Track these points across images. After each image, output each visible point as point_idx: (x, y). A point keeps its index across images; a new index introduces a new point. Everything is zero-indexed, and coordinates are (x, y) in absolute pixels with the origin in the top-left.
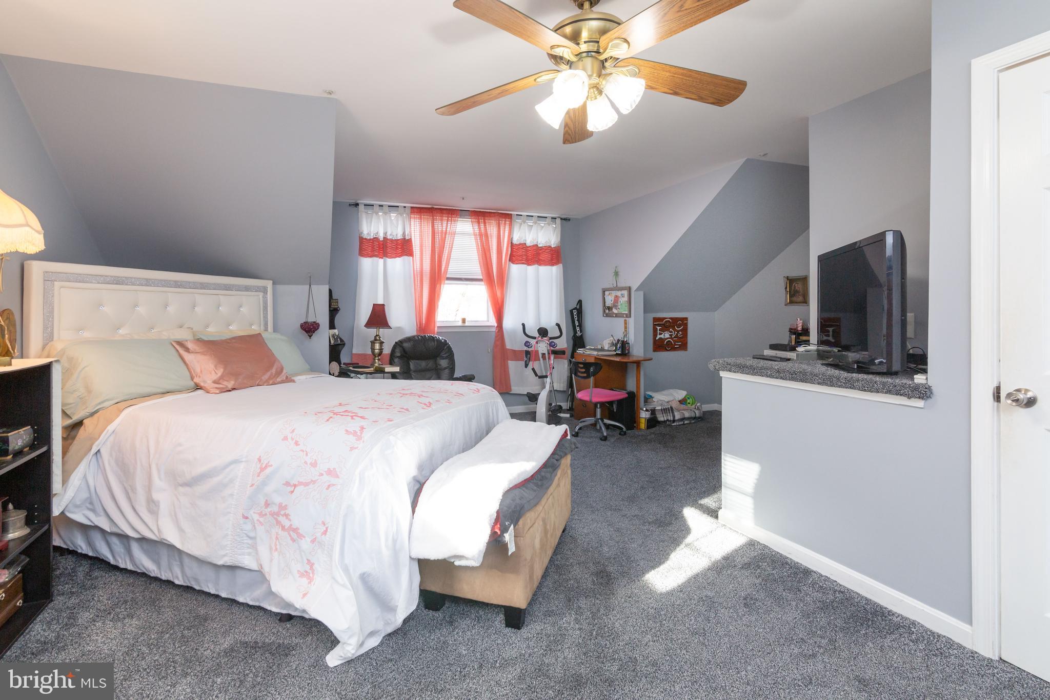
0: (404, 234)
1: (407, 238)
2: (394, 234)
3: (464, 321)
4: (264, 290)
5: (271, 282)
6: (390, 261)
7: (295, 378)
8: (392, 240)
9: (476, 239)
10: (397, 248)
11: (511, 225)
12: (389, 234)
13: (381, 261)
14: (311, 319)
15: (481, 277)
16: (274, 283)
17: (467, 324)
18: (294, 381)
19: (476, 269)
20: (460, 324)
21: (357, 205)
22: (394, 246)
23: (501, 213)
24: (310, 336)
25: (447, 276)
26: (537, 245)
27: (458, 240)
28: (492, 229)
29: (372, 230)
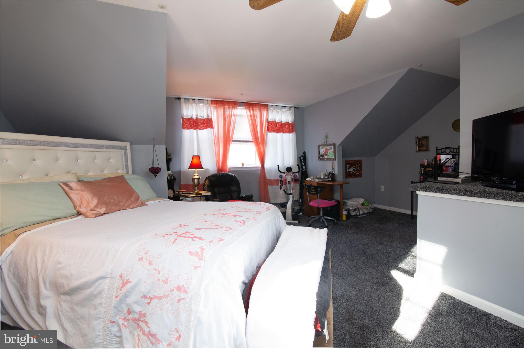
0: (208, 115)
1: (209, 118)
2: (202, 115)
3: (243, 164)
4: (125, 148)
5: (129, 143)
6: (200, 131)
7: (147, 203)
8: (201, 119)
9: (248, 119)
10: (204, 124)
11: (267, 110)
12: (199, 115)
13: (194, 132)
14: (156, 166)
15: (252, 140)
16: (131, 144)
17: (244, 166)
18: (147, 205)
19: (249, 136)
20: (241, 166)
21: (179, 99)
22: (202, 122)
23: (262, 104)
24: (156, 176)
25: (233, 140)
26: (281, 122)
27: (238, 119)
28: (257, 113)
29: (189, 113)
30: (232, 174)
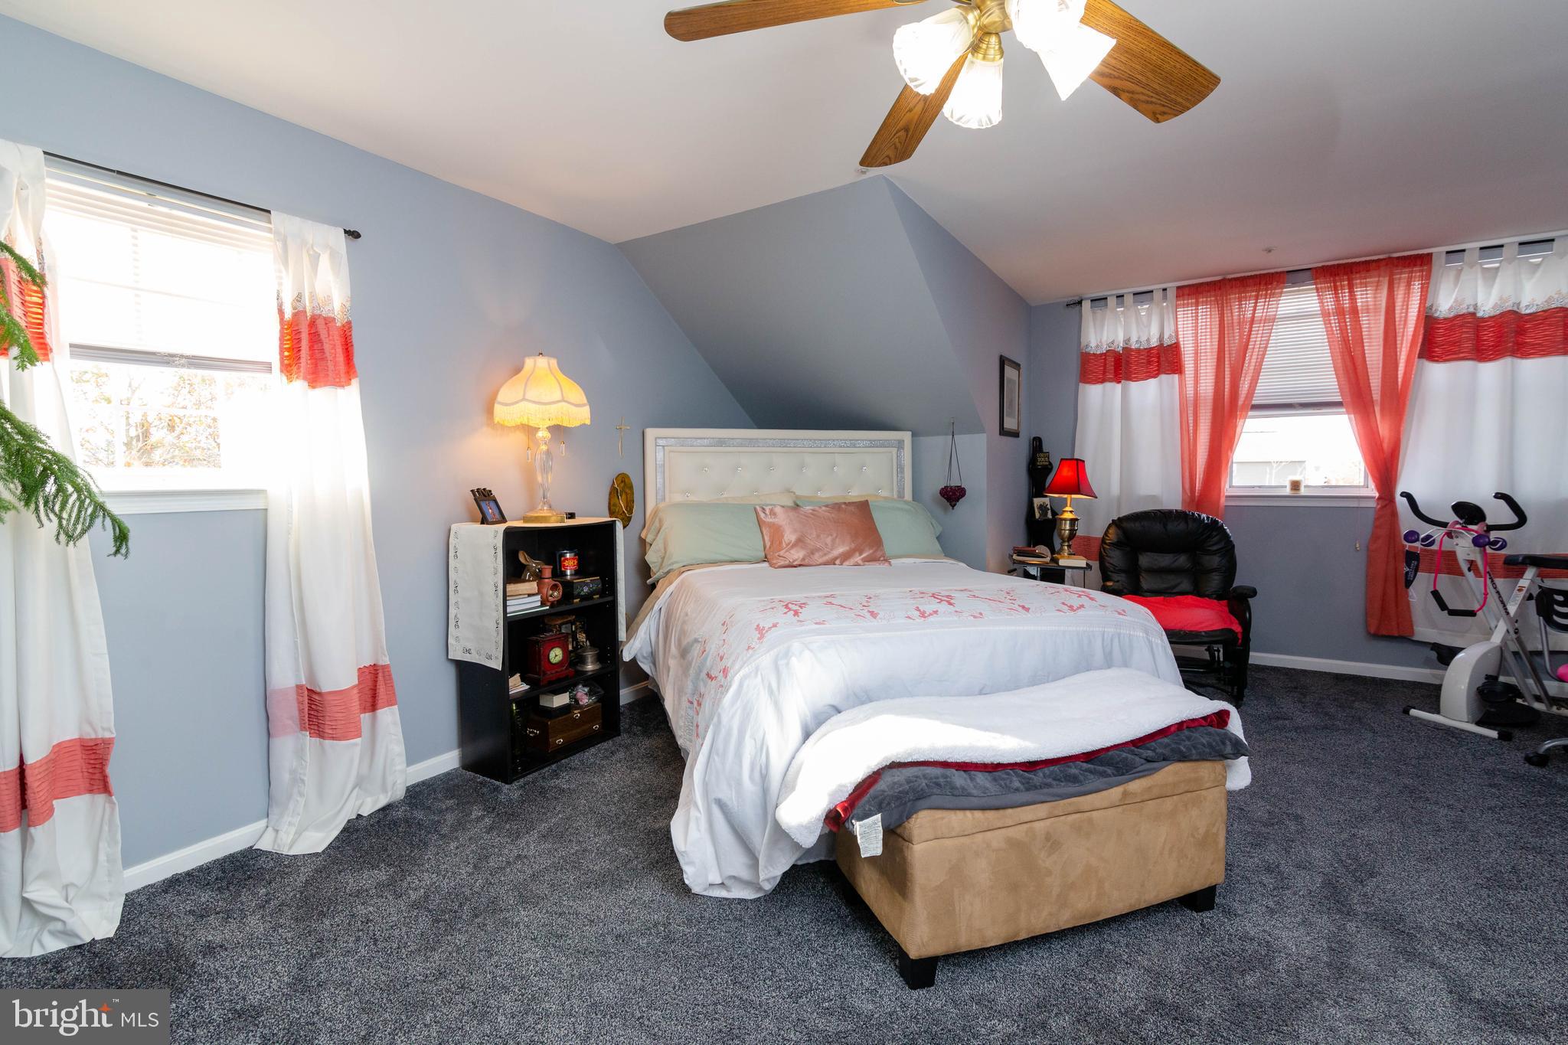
0: (1161, 338)
1: (1167, 342)
2: (1144, 339)
3: (1296, 485)
4: (900, 445)
5: (910, 433)
6: (1135, 387)
7: (892, 561)
8: (1138, 351)
9: (1327, 323)
10: (1149, 362)
11: (1428, 277)
12: (1134, 339)
13: (1118, 387)
14: (955, 483)
15: (1339, 399)
16: (913, 435)
17: (1303, 491)
18: (890, 563)
19: (1328, 382)
20: (1288, 491)
21: (1080, 303)
22: (1143, 359)
23: (1398, 258)
24: (953, 506)
25: (1254, 402)
27: (1281, 334)
28: (1368, 296)
29: (1104, 339)
30: (1204, 516)
